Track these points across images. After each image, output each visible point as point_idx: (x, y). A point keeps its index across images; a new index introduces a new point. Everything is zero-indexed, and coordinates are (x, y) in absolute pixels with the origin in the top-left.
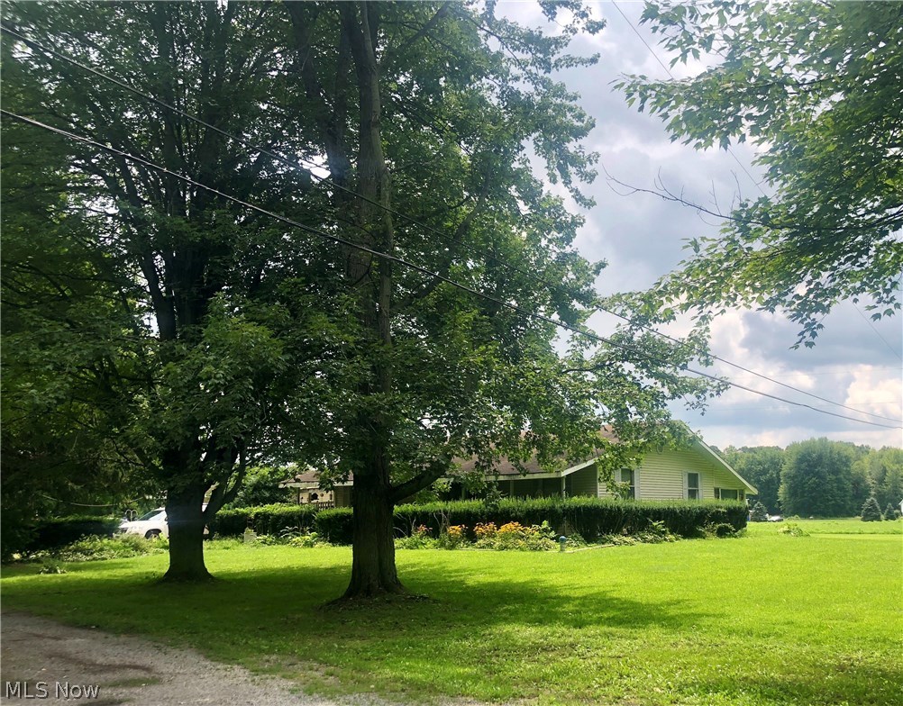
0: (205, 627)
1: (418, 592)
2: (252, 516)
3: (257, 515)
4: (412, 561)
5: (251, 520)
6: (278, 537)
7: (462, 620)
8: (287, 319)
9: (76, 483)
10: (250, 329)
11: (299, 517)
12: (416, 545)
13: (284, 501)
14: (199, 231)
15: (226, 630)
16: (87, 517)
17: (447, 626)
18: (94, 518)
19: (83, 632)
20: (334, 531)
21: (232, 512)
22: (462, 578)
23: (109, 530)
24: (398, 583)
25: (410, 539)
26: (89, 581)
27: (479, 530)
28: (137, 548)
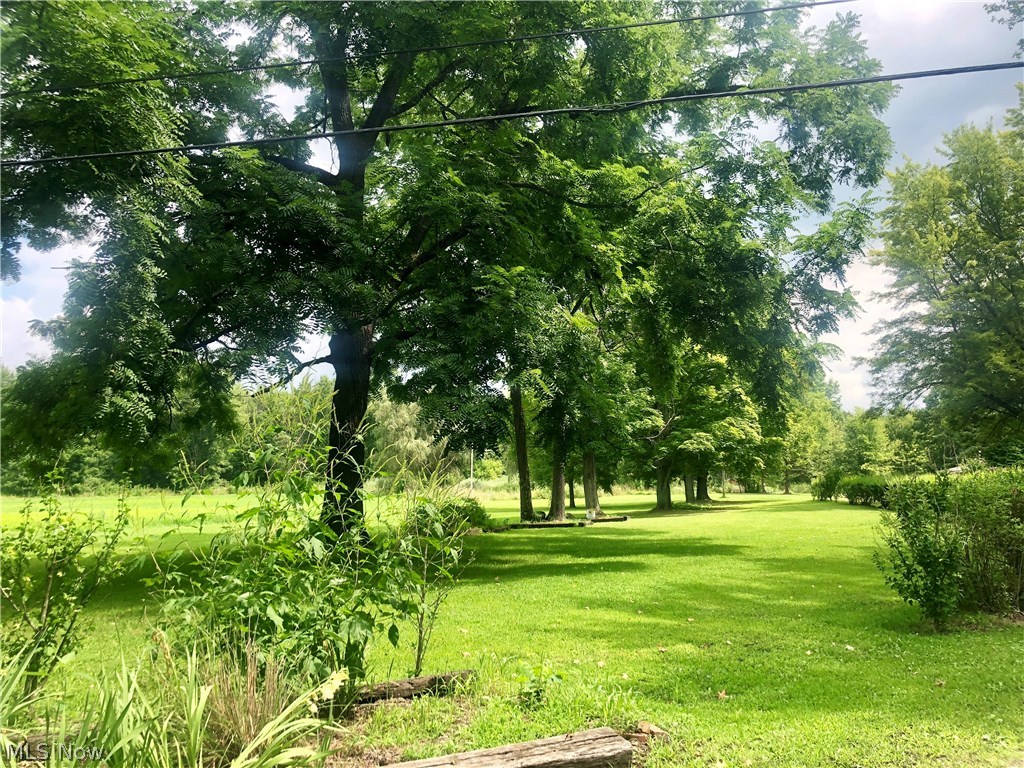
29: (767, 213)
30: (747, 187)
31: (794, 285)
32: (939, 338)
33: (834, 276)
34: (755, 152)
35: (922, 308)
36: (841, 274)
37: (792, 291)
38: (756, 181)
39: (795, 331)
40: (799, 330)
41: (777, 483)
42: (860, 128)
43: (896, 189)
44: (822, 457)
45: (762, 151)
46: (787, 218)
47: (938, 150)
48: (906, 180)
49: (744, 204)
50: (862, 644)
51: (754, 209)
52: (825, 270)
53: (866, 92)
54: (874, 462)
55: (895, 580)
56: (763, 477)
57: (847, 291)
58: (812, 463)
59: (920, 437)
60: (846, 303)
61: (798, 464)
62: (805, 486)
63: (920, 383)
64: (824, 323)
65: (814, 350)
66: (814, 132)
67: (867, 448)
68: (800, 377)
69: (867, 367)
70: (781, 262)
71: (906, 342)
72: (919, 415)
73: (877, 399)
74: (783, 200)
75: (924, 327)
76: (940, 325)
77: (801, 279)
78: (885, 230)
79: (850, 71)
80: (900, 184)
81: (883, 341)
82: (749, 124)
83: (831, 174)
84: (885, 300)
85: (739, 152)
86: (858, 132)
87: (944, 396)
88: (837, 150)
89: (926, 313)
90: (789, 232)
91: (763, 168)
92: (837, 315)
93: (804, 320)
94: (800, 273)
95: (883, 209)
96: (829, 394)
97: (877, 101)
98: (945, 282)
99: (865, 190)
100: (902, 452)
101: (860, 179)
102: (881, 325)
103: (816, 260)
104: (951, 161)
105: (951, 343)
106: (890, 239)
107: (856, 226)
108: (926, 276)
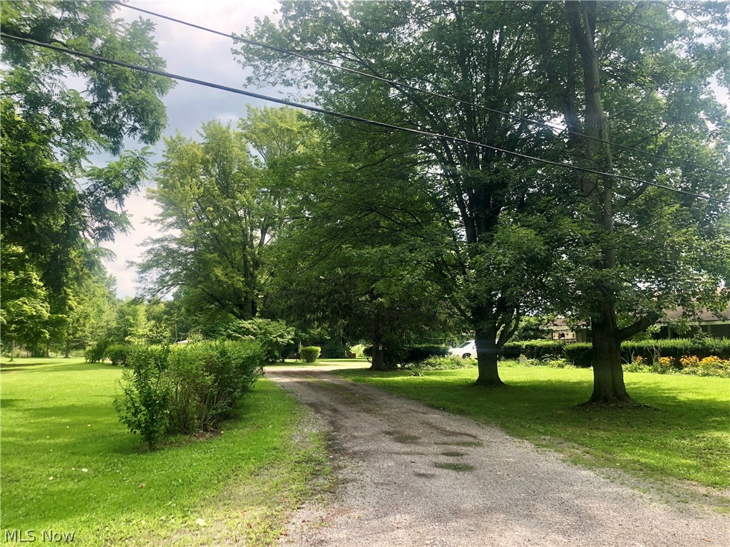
0: (503, 415)
1: (643, 402)
2: (524, 347)
3: (527, 346)
4: (634, 381)
5: (523, 349)
6: (541, 360)
7: (678, 425)
8: (544, 223)
9: (427, 325)
10: (523, 231)
11: (554, 348)
12: (635, 369)
13: (543, 338)
14: (489, 176)
15: (515, 417)
16: (432, 345)
17: (667, 428)
18: (435, 346)
19: (437, 411)
20: (578, 358)
21: (511, 344)
22: (674, 395)
23: (443, 353)
24: (626, 394)
25: (630, 365)
26: (436, 382)
27: (684, 361)
28: (458, 364)
29: (68, 144)
30: (53, 120)
31: (85, 203)
32: (185, 255)
33: (116, 201)
34: (63, 95)
35: (177, 233)
36: (121, 201)
37: (83, 207)
38: (60, 117)
39: (82, 236)
40: (85, 235)
41: (60, 349)
42: (146, 101)
43: (169, 150)
44: (98, 331)
45: (68, 96)
46: (83, 151)
47: (198, 132)
48: (176, 146)
49: (49, 132)
50: (95, 466)
51: (57, 138)
52: (110, 195)
53: (154, 78)
54: (135, 335)
55: (126, 417)
56: (48, 344)
57: (124, 213)
58: (89, 335)
59: (167, 319)
60: (122, 222)
61: (77, 336)
62: (82, 352)
63: (170, 283)
64: (105, 233)
65: (95, 252)
66: (114, 94)
67: (131, 326)
68: (82, 271)
69: (135, 269)
70: (75, 183)
71: (164, 254)
72: (169, 305)
73: (141, 292)
74: (81, 138)
75: (177, 246)
76: (187, 246)
77: (92, 199)
78: (159, 176)
79: (144, 60)
80: (172, 148)
81: (149, 252)
82: (60, 73)
83: (123, 128)
84: (153, 224)
85: (49, 91)
86: (145, 103)
87: (186, 293)
88: (129, 112)
89: (179, 237)
90: (84, 163)
91: (67, 109)
92: (115, 229)
93: (90, 229)
94: (91, 194)
95: (159, 162)
96: (108, 285)
97: (161, 87)
98: (193, 218)
99: (146, 145)
100: (155, 329)
101: (143, 137)
102: (148, 241)
103: (104, 187)
104: (204, 141)
105: (192, 258)
106: (161, 183)
107: (136, 169)
108: (181, 212)
